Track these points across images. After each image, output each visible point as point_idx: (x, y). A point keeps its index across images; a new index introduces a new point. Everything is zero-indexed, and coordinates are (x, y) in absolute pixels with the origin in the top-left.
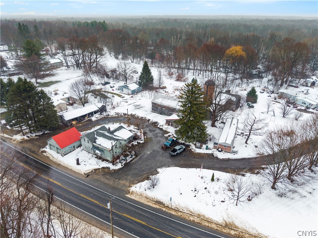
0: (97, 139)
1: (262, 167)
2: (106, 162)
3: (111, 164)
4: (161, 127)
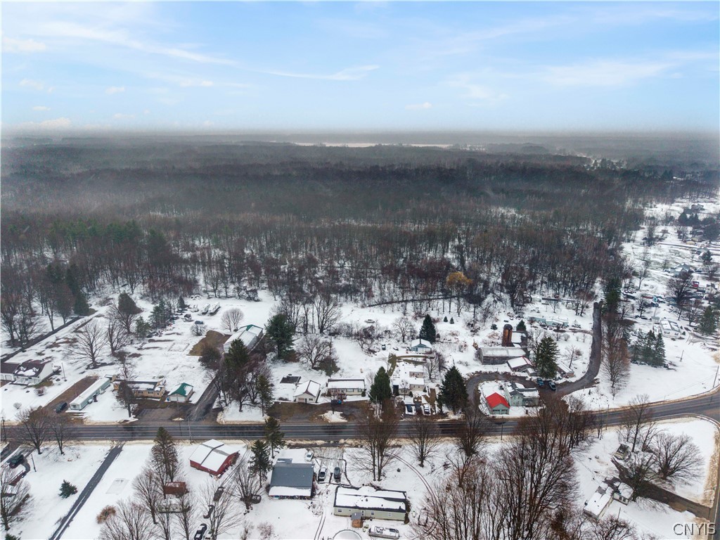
1: (595, 379)
4: (514, 375)
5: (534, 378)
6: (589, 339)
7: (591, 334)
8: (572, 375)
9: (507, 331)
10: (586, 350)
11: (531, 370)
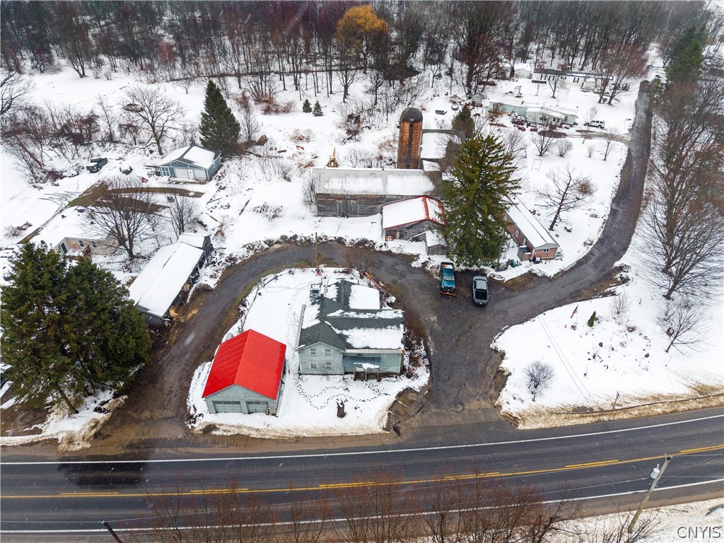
0: (347, 337)
1: (616, 268)
2: (388, 379)
3: (404, 378)
4: (384, 249)
5: (438, 260)
6: (619, 153)
7: (626, 142)
8: (551, 252)
9: (407, 126)
10: (606, 180)
11: (432, 238)
